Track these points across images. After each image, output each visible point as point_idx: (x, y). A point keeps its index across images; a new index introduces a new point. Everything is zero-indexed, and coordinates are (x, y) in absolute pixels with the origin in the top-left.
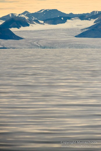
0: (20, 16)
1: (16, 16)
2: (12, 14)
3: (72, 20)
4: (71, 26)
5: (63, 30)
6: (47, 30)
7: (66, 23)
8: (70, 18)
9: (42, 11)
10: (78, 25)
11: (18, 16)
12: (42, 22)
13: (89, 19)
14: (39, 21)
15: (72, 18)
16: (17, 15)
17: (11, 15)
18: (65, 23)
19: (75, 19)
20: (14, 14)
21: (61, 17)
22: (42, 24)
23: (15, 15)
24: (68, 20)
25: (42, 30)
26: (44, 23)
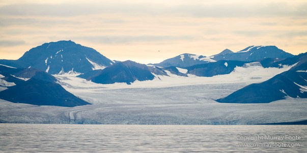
0: (201, 60)
1: (193, 58)
2: (186, 55)
3: (245, 67)
4: (239, 79)
5: (210, 88)
6: (180, 88)
7: (232, 73)
8: (241, 64)
9: (248, 50)
10: (252, 78)
11: (198, 59)
12: (184, 71)
13: (280, 65)
14: (177, 70)
15: (247, 64)
16: (195, 58)
17: (182, 58)
18: (229, 73)
19: (252, 65)
20: (190, 55)
21: (225, 61)
22: (182, 75)
23: (191, 57)
24: (237, 68)
25: (169, 88)
26: (188, 72)
